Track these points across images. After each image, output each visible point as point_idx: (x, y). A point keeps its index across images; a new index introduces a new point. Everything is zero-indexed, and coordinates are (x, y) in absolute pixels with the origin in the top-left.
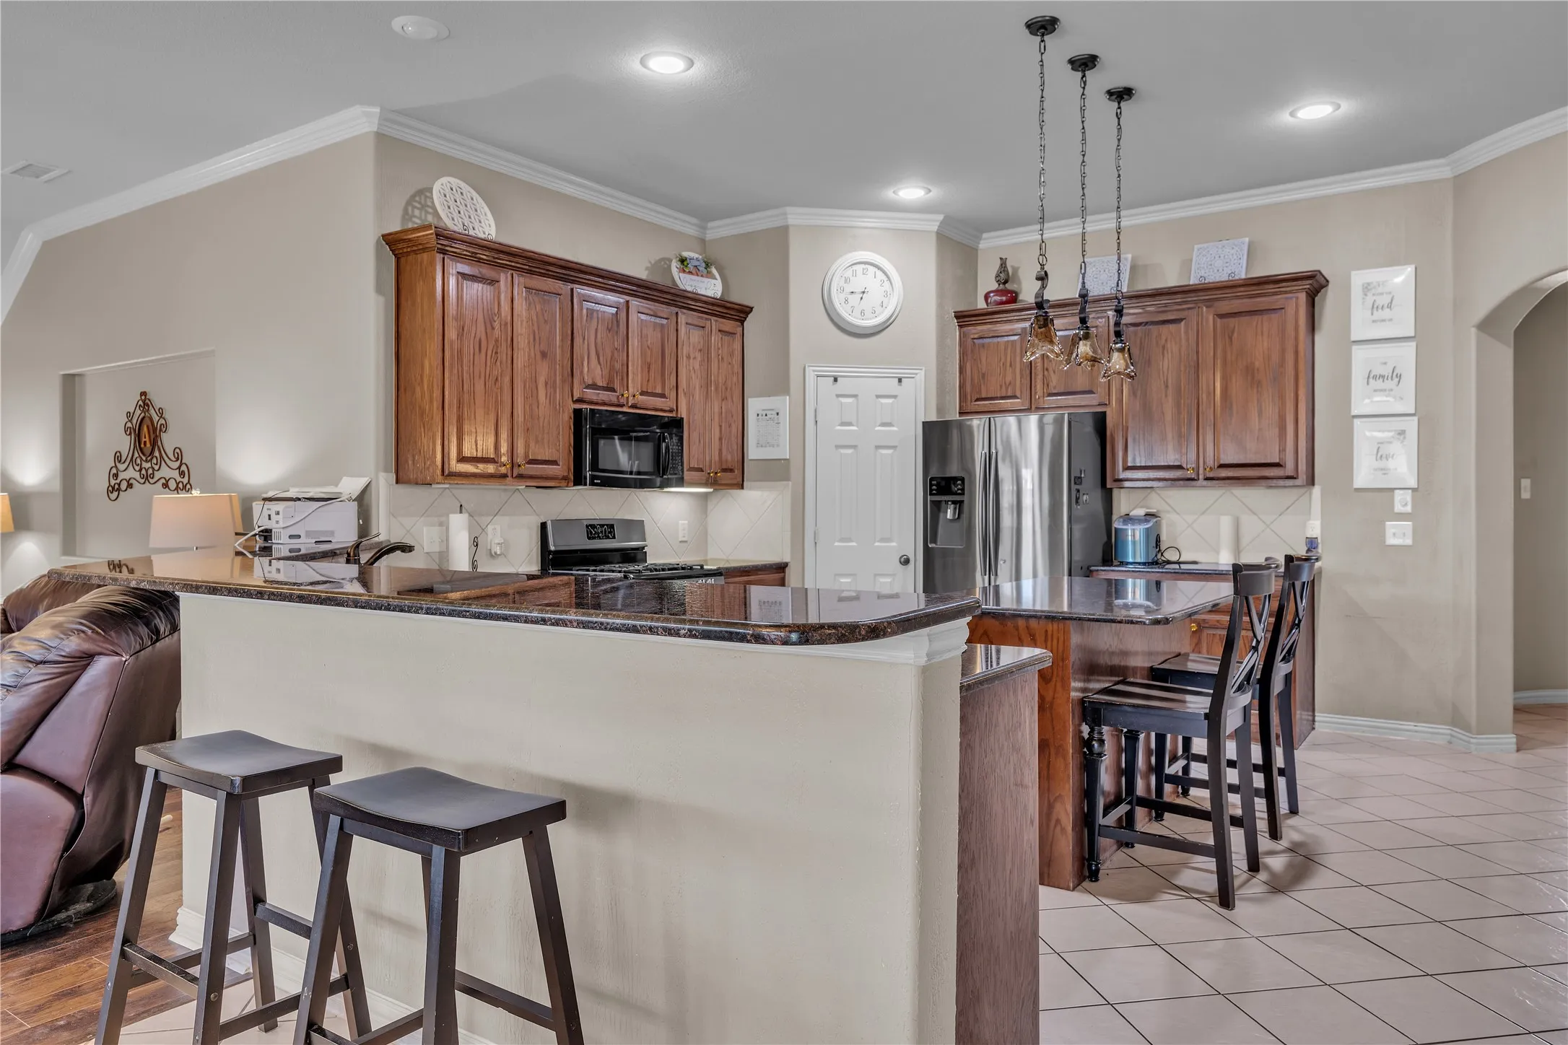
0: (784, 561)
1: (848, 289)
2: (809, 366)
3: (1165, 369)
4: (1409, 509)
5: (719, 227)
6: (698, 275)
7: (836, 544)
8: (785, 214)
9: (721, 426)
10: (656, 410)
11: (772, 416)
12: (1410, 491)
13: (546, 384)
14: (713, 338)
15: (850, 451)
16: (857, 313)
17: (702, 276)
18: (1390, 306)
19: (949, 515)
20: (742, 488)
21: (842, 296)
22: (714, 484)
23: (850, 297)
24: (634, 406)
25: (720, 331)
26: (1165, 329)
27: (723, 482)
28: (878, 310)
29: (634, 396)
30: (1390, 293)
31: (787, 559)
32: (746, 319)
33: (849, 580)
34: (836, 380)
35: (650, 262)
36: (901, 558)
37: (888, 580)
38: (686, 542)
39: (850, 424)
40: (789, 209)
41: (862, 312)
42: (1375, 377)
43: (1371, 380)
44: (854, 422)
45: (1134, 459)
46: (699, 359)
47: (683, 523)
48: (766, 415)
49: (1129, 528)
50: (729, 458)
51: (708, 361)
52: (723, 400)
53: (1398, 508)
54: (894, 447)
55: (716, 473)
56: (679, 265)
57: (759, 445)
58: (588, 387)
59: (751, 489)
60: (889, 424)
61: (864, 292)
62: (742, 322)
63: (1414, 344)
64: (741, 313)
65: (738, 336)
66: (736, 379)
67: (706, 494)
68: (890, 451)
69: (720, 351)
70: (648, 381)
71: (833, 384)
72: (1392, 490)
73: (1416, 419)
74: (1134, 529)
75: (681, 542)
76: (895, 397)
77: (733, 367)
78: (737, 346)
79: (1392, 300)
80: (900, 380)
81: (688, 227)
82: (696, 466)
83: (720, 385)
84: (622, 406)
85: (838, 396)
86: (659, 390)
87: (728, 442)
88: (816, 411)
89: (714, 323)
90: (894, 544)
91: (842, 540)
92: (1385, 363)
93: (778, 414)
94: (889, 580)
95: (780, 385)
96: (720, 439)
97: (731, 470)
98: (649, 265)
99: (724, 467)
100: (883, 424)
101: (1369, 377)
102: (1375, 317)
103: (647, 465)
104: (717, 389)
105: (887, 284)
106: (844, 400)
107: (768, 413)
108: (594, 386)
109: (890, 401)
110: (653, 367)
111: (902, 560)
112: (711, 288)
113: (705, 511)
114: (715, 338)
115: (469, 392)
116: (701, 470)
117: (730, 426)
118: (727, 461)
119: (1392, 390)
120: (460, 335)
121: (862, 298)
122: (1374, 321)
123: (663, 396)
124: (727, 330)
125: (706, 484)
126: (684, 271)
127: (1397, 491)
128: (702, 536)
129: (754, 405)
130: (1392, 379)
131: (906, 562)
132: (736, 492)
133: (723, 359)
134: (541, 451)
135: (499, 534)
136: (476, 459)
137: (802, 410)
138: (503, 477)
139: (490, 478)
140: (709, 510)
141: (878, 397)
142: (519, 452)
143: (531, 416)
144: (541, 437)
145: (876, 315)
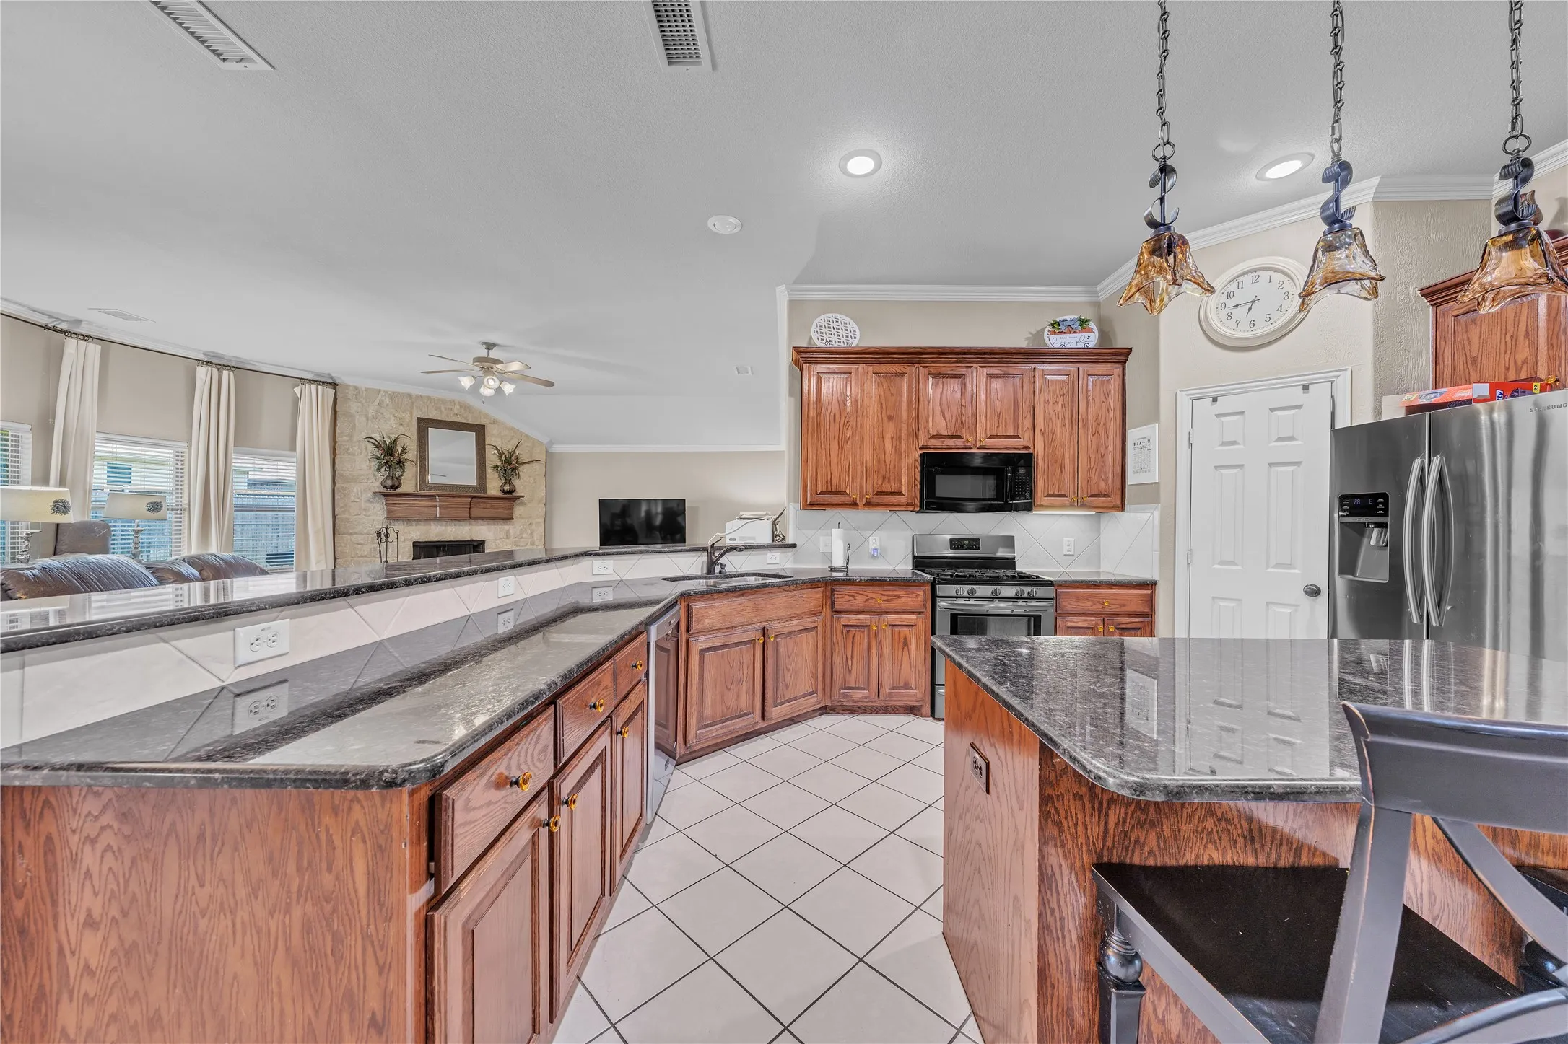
0: (1152, 577)
1: (1232, 302)
2: (1181, 391)
5: (1107, 286)
6: (1071, 333)
7: (1216, 567)
9: (1090, 458)
10: (1006, 448)
11: (1144, 444)
13: (892, 438)
15: (1234, 471)
16: (1242, 326)
17: (1075, 332)
19: (1373, 540)
20: (1123, 510)
21: (1224, 312)
23: (1234, 311)
24: (980, 448)
25: (1089, 375)
27: (1095, 505)
28: (1274, 317)
29: (982, 439)
31: (1156, 578)
32: (1127, 359)
33: (1232, 605)
34: (1215, 399)
35: (1031, 333)
36: (1304, 589)
38: (1072, 555)
39: (1234, 443)
41: (1251, 324)
44: (1239, 440)
46: (1061, 402)
47: (1067, 539)
48: (1140, 443)
50: (1102, 484)
51: (1076, 402)
52: (1093, 435)
54: (1297, 463)
55: (1084, 498)
56: (1049, 328)
57: (1137, 471)
58: (933, 437)
59: (1130, 510)
60: (1291, 438)
61: (1253, 302)
62: (1123, 363)
64: (1121, 356)
65: (1119, 376)
66: (1114, 415)
68: (1291, 469)
70: (998, 426)
71: (1212, 405)
75: (1066, 555)
76: (1299, 407)
78: (1115, 386)
80: (1306, 388)
81: (1076, 295)
82: (1057, 492)
84: (971, 448)
85: (1218, 416)
86: (1010, 432)
87: (1100, 472)
88: (1189, 434)
89: (1082, 368)
90: (1297, 571)
91: (1223, 563)
93: (1148, 441)
94: (1289, 611)
95: (1154, 416)
96: (1090, 468)
97: (1105, 495)
98: (1030, 336)
99: (1095, 492)
100: (1281, 439)
103: (990, 493)
105: (1287, 285)
106: (1226, 419)
107: (1142, 441)
108: (939, 436)
109: (1293, 412)
110: (1003, 416)
111: (1308, 590)
112: (1089, 340)
113: (1098, 530)
115: (826, 449)
116: (1063, 495)
117: (1103, 456)
118: (1098, 489)
120: (819, 414)
121: (1250, 309)
123: (1017, 437)
124: (1107, 373)
126: (1055, 333)
128: (1094, 549)
129: (1132, 435)
131: (1314, 592)
132: (1118, 514)
133: (1093, 399)
134: (888, 485)
135: (878, 543)
136: (831, 493)
137: (1174, 435)
138: (854, 505)
139: (843, 505)
140: (1102, 528)
141: (1272, 410)
142: (867, 487)
143: (879, 462)
144: (887, 476)
145: (1271, 321)
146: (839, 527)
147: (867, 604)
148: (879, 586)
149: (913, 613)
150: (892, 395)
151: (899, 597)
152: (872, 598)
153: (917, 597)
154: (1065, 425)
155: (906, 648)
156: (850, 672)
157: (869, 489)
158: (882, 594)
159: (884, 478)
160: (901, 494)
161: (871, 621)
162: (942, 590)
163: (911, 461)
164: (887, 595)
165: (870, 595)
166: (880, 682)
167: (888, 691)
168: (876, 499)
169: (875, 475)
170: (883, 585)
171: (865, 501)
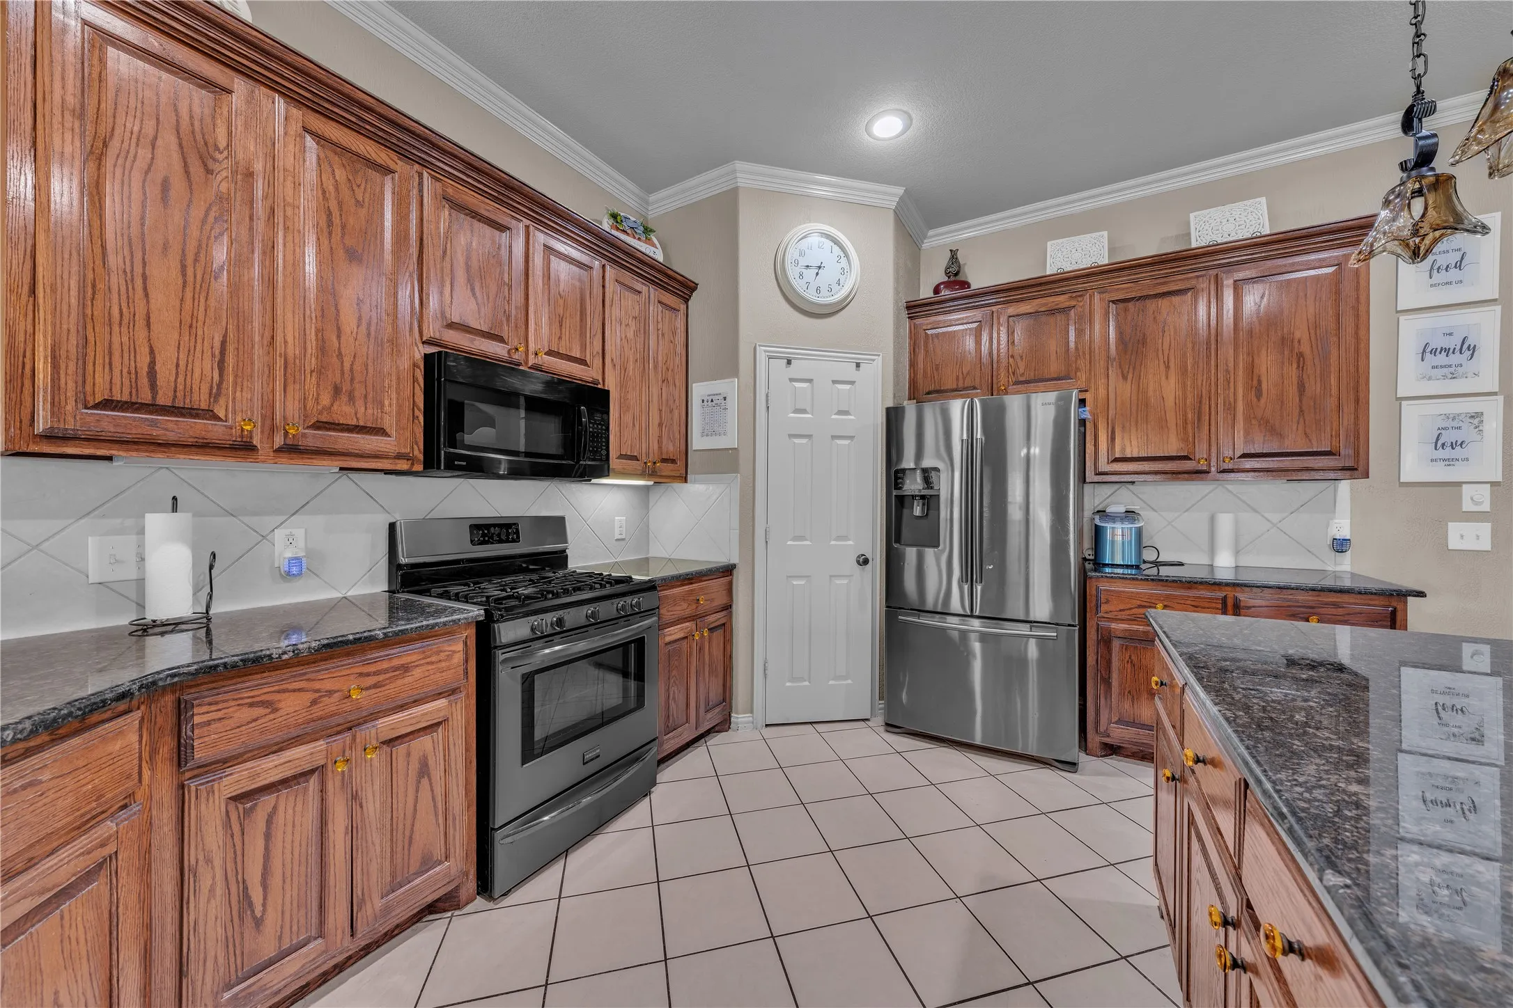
0: (732, 562)
1: (803, 262)
2: (760, 346)
3: (1166, 346)
4: (1486, 507)
6: (634, 238)
7: (789, 543)
8: (734, 171)
9: (661, 411)
10: (571, 376)
11: (718, 402)
12: (1489, 485)
14: (651, 308)
15: (804, 441)
16: (812, 290)
17: (639, 239)
18: (1459, 266)
19: (917, 511)
20: (686, 481)
21: (798, 270)
22: (651, 475)
23: (806, 271)
24: (536, 367)
25: (659, 302)
26: (1164, 303)
27: (664, 474)
28: (835, 287)
29: (536, 354)
30: (1459, 250)
31: (735, 559)
32: (690, 297)
33: (802, 582)
34: (789, 362)
36: (859, 557)
37: (845, 582)
38: (623, 539)
39: (804, 411)
40: (739, 165)
41: (818, 290)
42: (1433, 352)
43: (1428, 355)
44: (808, 409)
45: (1123, 449)
46: (633, 328)
47: (620, 519)
48: (712, 401)
49: (1109, 525)
50: (671, 448)
51: (645, 333)
52: (663, 381)
53: (1467, 506)
54: (851, 438)
55: (655, 463)
56: (611, 221)
57: (704, 434)
58: (452, 326)
59: (695, 482)
60: (846, 413)
61: (820, 267)
62: (686, 301)
63: (1498, 308)
64: (684, 288)
65: (681, 315)
66: (679, 361)
67: (647, 487)
68: (846, 442)
69: (660, 326)
70: (560, 338)
71: (787, 367)
72: (1459, 484)
73: (1501, 398)
74: (1113, 528)
75: (617, 540)
76: (852, 383)
77: (675, 346)
78: (680, 324)
79: (1462, 258)
80: (858, 365)
82: (629, 454)
83: (660, 365)
84: (517, 364)
85: (791, 380)
86: (576, 353)
87: (669, 431)
88: (767, 396)
89: (652, 290)
90: (851, 543)
91: (795, 538)
92: (1451, 334)
93: (725, 399)
95: (728, 365)
96: (660, 425)
97: (673, 461)
99: (664, 457)
100: (840, 413)
101: (1424, 351)
102: (1433, 281)
103: (556, 447)
104: (656, 367)
105: (844, 260)
106: (797, 385)
107: (714, 398)
108: (465, 328)
109: (848, 387)
110: (567, 323)
111: (861, 560)
112: (651, 250)
113: (645, 505)
114: (654, 309)
116: (635, 458)
117: (671, 411)
118: (667, 453)
119: (1461, 365)
121: (817, 274)
122: (1432, 286)
123: (582, 362)
124: (669, 303)
125: (642, 475)
126: (617, 229)
127: (1464, 486)
128: (643, 532)
129: (699, 390)
130: (1461, 353)
131: (863, 562)
132: (678, 486)
133: (663, 335)
134: (348, 409)
135: (301, 544)
136: (153, 408)
137: (752, 395)
138: (243, 448)
139: (204, 447)
140: (651, 504)
141: (834, 382)
142: (289, 408)
143: (322, 349)
144: (346, 387)
145: (832, 293)
146: (175, 509)
147: (317, 711)
148: (348, 654)
149: (439, 695)
150: (359, 204)
151: (406, 669)
152: (330, 693)
153: (449, 657)
154: (636, 361)
155: (425, 781)
156: (258, 923)
157: (293, 409)
158: (361, 674)
159: (337, 390)
160: (381, 432)
161: (328, 752)
162: (509, 631)
163: (405, 364)
164: (376, 673)
165: (328, 685)
166: (358, 892)
167: (379, 903)
168: (314, 439)
169: (311, 382)
170: (363, 651)
171: (279, 441)
